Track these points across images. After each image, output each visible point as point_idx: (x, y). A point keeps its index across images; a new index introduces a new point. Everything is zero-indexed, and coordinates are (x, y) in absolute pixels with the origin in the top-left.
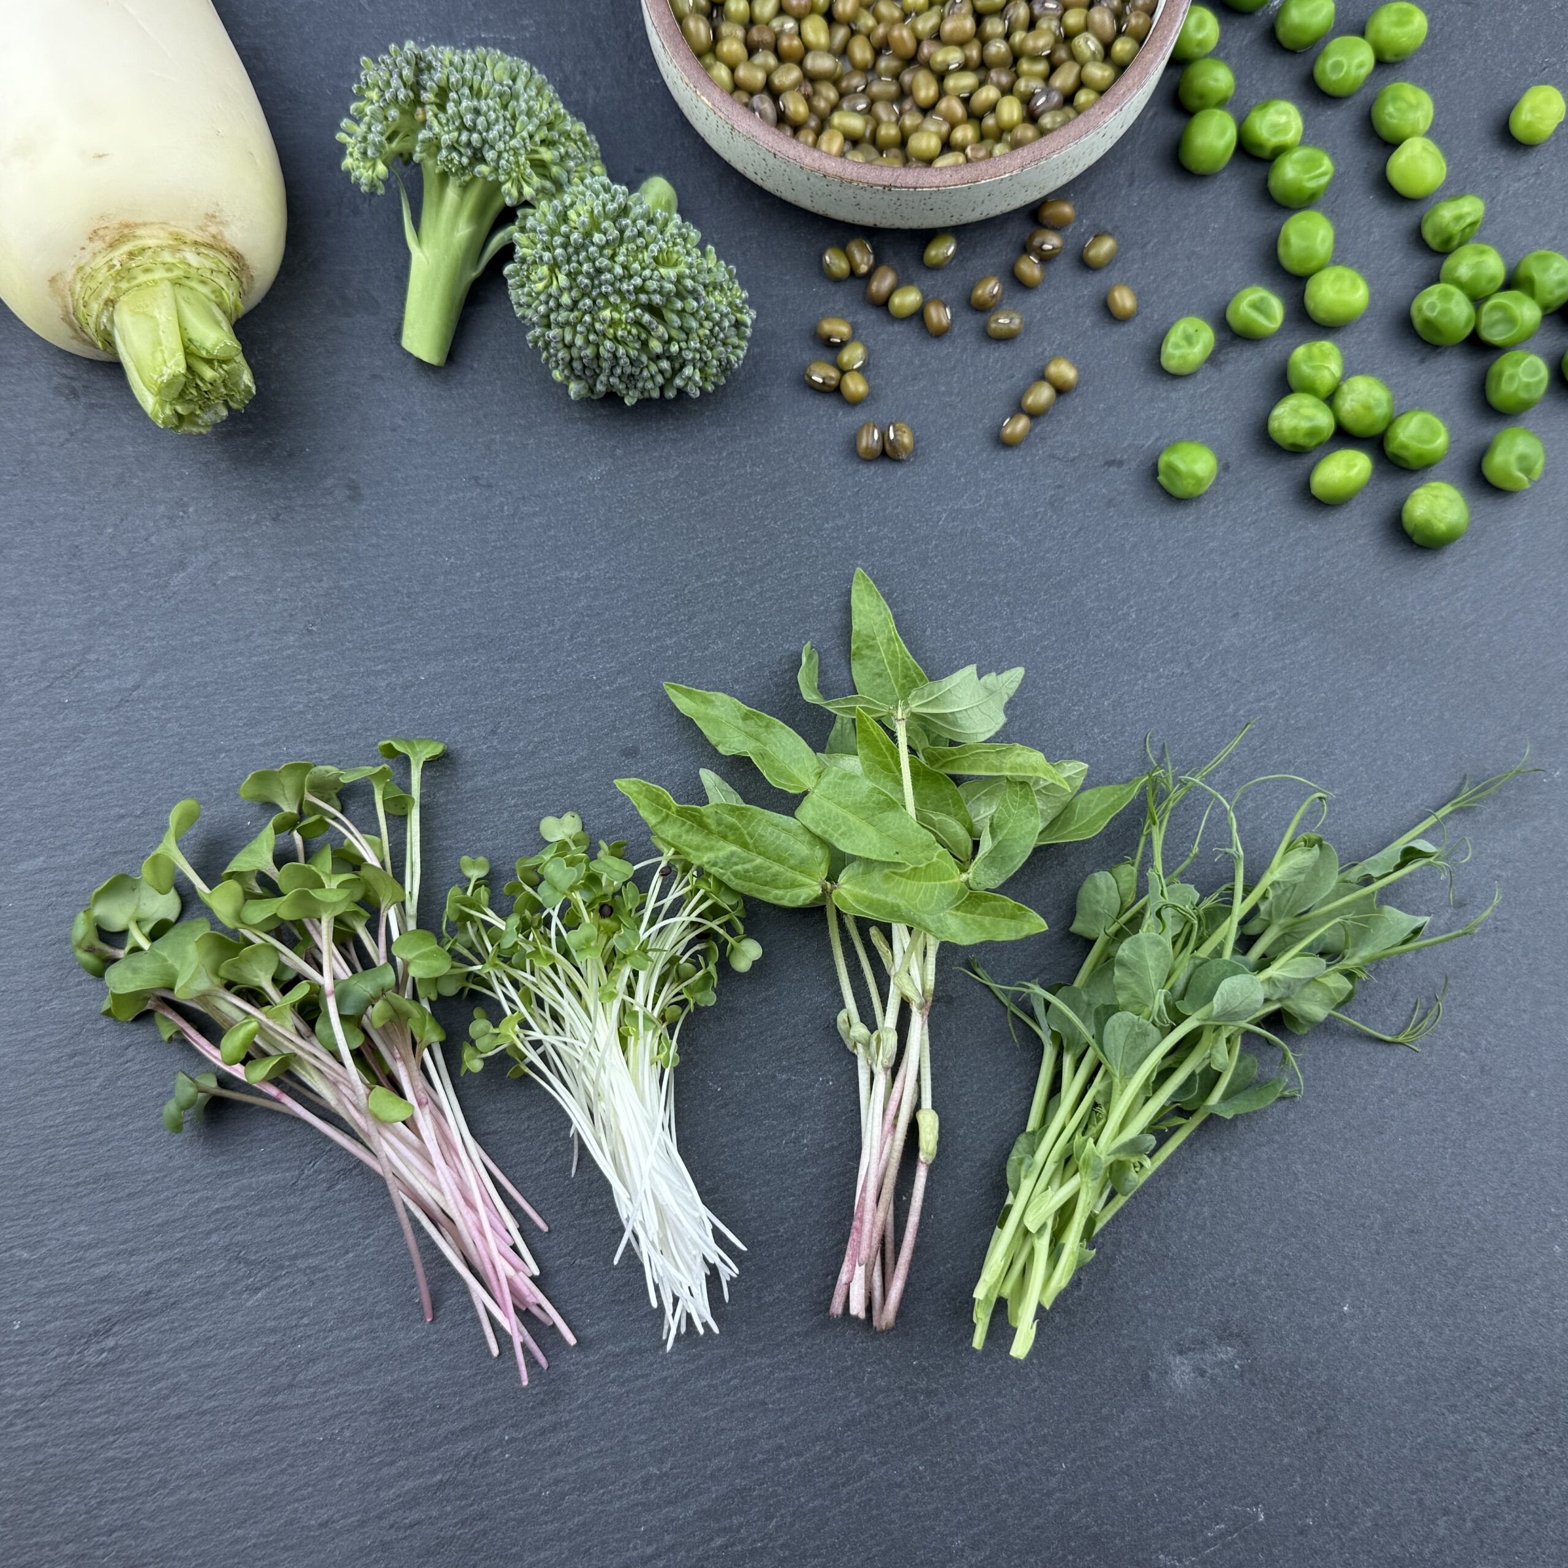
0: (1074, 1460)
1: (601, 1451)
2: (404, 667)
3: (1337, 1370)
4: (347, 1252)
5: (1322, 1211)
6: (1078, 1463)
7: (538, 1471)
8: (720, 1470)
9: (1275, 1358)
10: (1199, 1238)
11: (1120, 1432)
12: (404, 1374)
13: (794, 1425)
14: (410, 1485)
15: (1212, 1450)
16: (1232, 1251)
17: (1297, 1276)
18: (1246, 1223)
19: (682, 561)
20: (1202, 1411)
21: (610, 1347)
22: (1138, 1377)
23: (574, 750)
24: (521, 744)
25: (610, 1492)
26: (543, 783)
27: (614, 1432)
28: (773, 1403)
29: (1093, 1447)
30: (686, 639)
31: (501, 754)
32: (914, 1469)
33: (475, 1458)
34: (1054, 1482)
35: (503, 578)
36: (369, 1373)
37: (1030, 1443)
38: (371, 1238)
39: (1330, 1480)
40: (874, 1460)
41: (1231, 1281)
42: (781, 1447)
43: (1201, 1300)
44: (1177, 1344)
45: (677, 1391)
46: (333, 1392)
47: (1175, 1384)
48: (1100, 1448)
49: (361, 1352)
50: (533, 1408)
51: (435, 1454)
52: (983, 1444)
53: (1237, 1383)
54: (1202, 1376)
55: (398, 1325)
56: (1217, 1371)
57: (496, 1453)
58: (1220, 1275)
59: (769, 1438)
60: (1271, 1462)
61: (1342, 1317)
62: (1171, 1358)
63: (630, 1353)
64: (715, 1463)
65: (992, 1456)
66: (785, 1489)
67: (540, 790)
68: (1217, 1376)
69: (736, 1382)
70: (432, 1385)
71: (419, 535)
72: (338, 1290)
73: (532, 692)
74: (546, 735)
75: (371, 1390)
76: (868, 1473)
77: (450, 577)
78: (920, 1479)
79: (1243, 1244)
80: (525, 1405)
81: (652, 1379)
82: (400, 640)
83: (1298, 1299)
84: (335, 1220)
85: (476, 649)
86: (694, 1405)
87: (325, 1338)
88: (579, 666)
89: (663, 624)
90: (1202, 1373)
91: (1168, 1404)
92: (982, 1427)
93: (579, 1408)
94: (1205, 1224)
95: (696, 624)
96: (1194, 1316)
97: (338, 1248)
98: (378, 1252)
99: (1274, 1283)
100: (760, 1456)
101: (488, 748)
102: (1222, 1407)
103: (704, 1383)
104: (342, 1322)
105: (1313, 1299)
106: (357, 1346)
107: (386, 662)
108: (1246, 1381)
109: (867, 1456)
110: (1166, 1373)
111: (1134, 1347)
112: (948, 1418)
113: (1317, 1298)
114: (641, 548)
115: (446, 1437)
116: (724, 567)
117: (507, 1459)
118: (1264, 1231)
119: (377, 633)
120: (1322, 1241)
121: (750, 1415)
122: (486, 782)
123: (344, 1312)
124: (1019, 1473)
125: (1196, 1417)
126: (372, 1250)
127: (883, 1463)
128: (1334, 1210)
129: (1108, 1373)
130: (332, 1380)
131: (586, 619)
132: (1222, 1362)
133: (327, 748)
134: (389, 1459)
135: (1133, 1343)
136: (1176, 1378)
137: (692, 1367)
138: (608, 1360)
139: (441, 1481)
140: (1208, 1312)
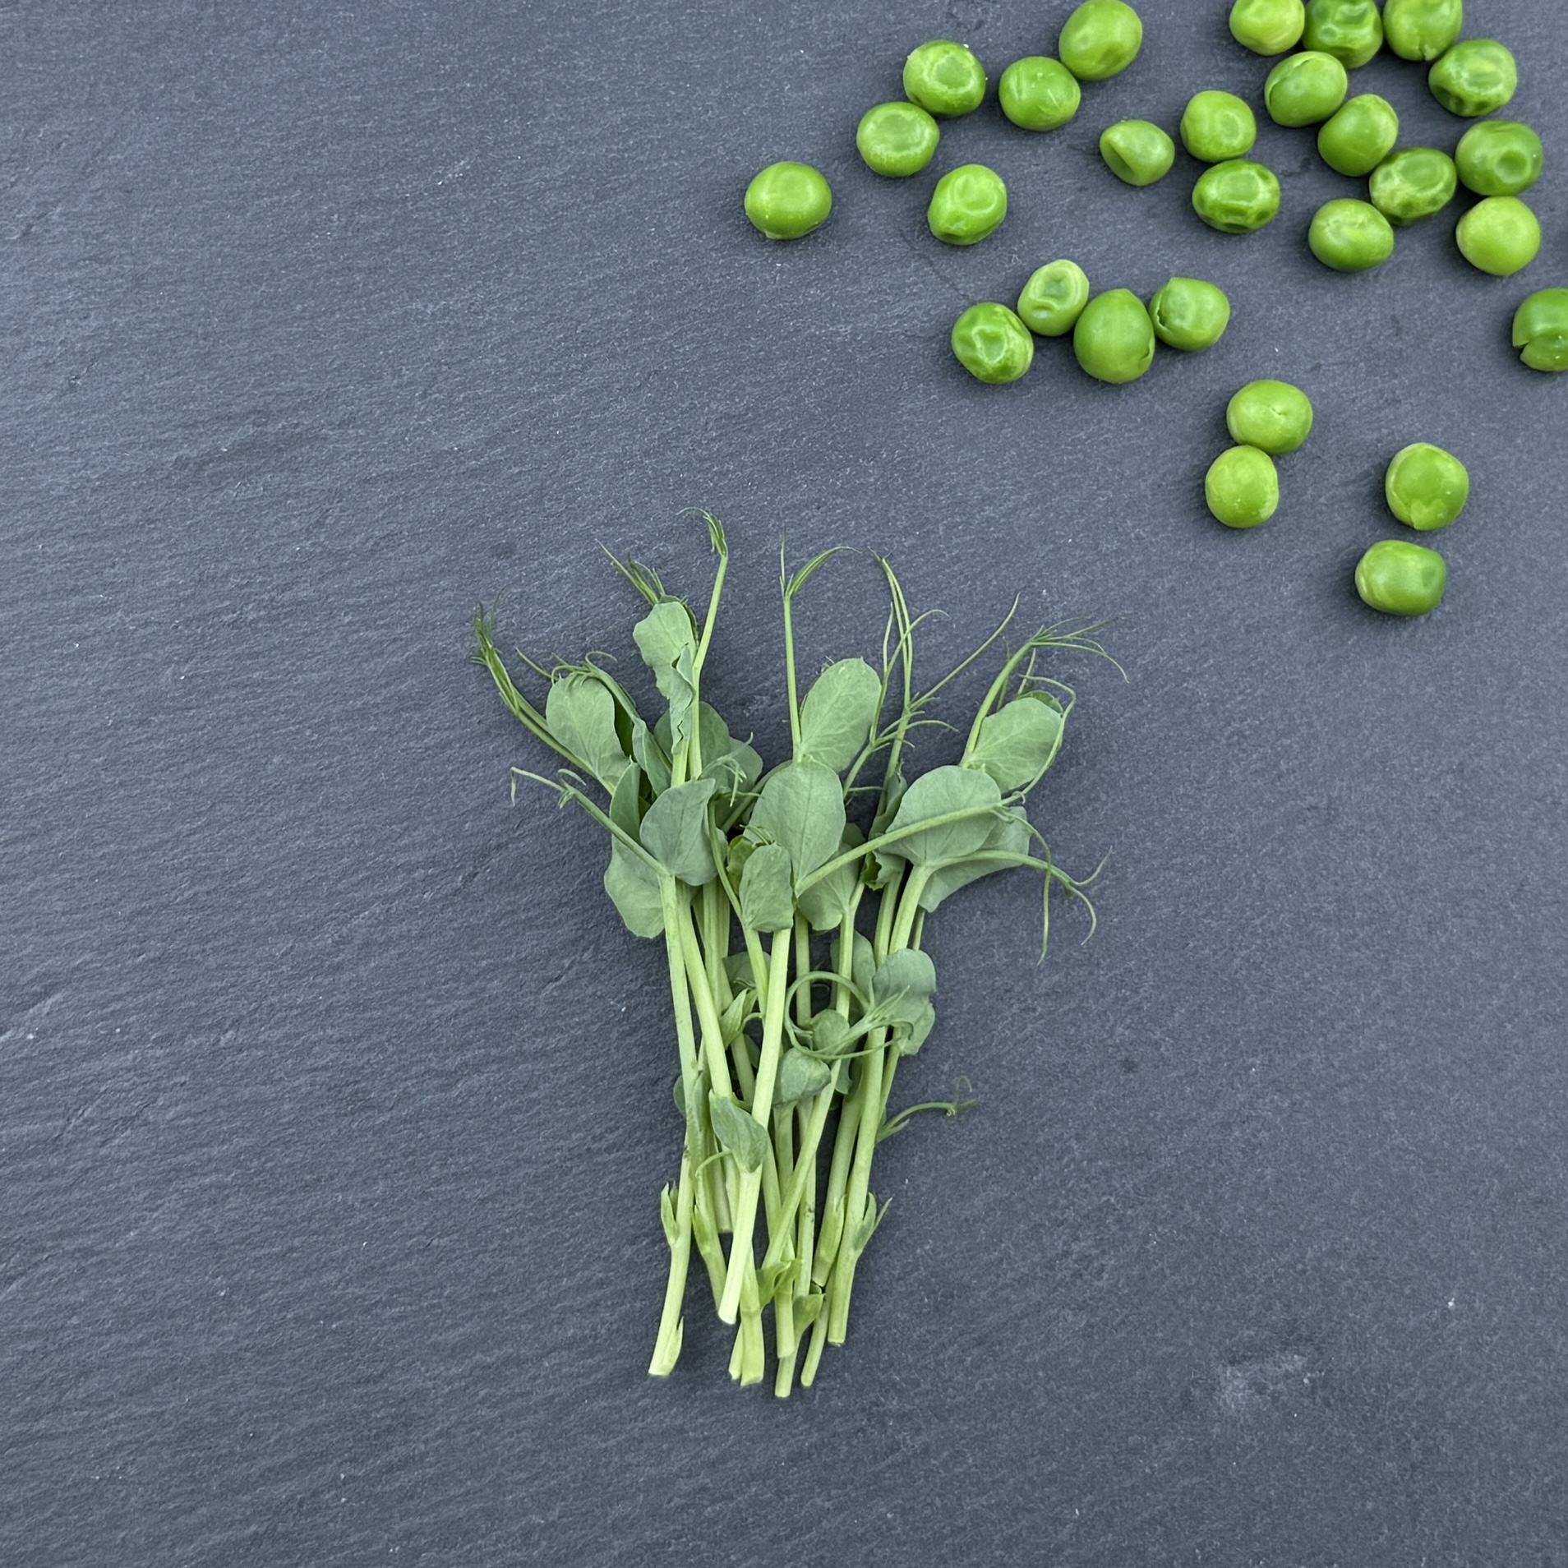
0: (1092, 1505)
1: (468, 1493)
2: (200, 434)
3: (1439, 1387)
4: (129, 1229)
5: (1421, 1173)
6: (1096, 1509)
7: (383, 1520)
8: (625, 1518)
9: (1358, 1369)
10: (1259, 1210)
11: (1151, 1468)
12: (205, 1392)
13: (723, 1458)
14: (217, 1538)
15: (1272, 1493)
16: (1302, 1228)
17: (1387, 1260)
18: (1320, 1190)
19: (574, 289)
20: (1261, 1440)
21: (478, 1356)
22: (1177, 1395)
23: (428, 548)
24: (358, 539)
25: (479, 1548)
26: (386, 593)
27: (484, 1468)
28: (695, 1430)
29: (1116, 1487)
30: (579, 395)
31: (330, 553)
32: (882, 1517)
33: (300, 1505)
34: (1065, 1533)
35: (333, 313)
36: (160, 1390)
37: (1033, 1483)
38: (160, 1211)
39: (1427, 1531)
40: (827, 1505)
41: (1300, 1267)
42: (704, 1489)
43: (1260, 1292)
44: (1229, 1350)
45: (568, 1415)
46: (112, 1416)
47: (1225, 1404)
48: (1125, 1489)
49: (149, 1363)
50: (377, 1436)
51: (247, 1498)
52: (971, 1484)
53: (1306, 1402)
54: (1261, 1393)
55: (197, 1326)
56: (1281, 1386)
57: (328, 1496)
58: (1285, 1258)
59: (689, 1477)
60: (1350, 1508)
61: (1446, 1314)
62: (1220, 1369)
63: (503, 1364)
64: (619, 1509)
65: (983, 1500)
66: (710, 1543)
67: (383, 603)
68: (1280, 1393)
69: (646, 1401)
70: (243, 1406)
71: (219, 254)
72: (118, 1280)
73: (372, 469)
74: (392, 527)
75: (162, 1413)
76: (820, 1522)
77: (261, 311)
78: (889, 1529)
79: (1316, 1218)
80: (366, 1433)
81: (535, 1398)
82: (194, 399)
83: (1388, 1291)
84: (112, 1186)
85: (295, 410)
86: (591, 1432)
87: (101, 1344)
88: (434, 433)
89: (549, 375)
90: (1261, 1389)
91: (1216, 1430)
92: (970, 1461)
93: (440, 1435)
94: (1267, 1191)
95: (592, 375)
96: (1252, 1314)
97: (117, 1224)
98: (171, 1230)
99: (1357, 1270)
100: (677, 1500)
101: (313, 544)
102: (1286, 1434)
103: (604, 1404)
104: (124, 1323)
105: (1407, 1291)
106: (144, 1354)
107: (176, 427)
108: (1318, 1400)
109: (818, 1501)
110: (1214, 1389)
111: (1172, 1355)
112: (926, 1450)
113: (1413, 1290)
114: (517, 271)
115: (262, 1476)
116: (631, 297)
117: (343, 1506)
118: (1344, 1200)
119: (163, 388)
120: (1421, 1214)
121: (665, 1446)
122: (311, 592)
123: (125, 1310)
124: (1018, 1521)
125: (1252, 1448)
126: (160, 1226)
127: (840, 1509)
128: (1437, 1173)
129: (1137, 1390)
130: (111, 1400)
131: (445, 368)
132: (1287, 1375)
133: (97, 545)
134: (188, 1504)
135: (1171, 1349)
136: (1227, 1395)
137: (588, 1383)
138: (478, 1372)
139: (256, 1533)
140: (1270, 1308)
